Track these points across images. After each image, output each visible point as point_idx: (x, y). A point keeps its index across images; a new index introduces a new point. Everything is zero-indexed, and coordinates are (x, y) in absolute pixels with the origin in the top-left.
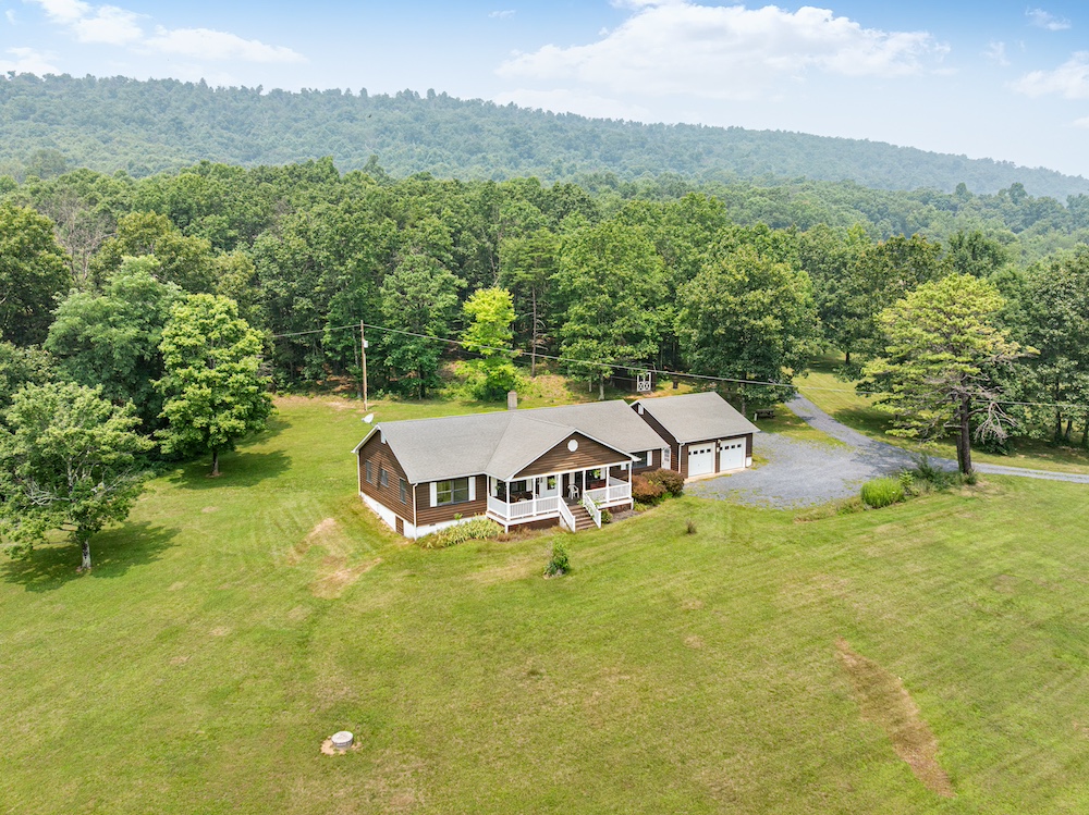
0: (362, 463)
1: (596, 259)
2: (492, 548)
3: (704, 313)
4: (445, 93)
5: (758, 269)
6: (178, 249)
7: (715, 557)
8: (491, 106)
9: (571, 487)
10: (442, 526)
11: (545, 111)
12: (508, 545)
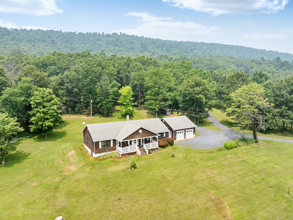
0: (84, 135)
1: (154, 78)
2: (116, 161)
3: (183, 93)
4: (125, 33)
5: (198, 81)
6: (38, 76)
7: (179, 164)
8: (137, 37)
9: (141, 143)
10: (103, 154)
11: (151, 38)
12: (120, 160)
